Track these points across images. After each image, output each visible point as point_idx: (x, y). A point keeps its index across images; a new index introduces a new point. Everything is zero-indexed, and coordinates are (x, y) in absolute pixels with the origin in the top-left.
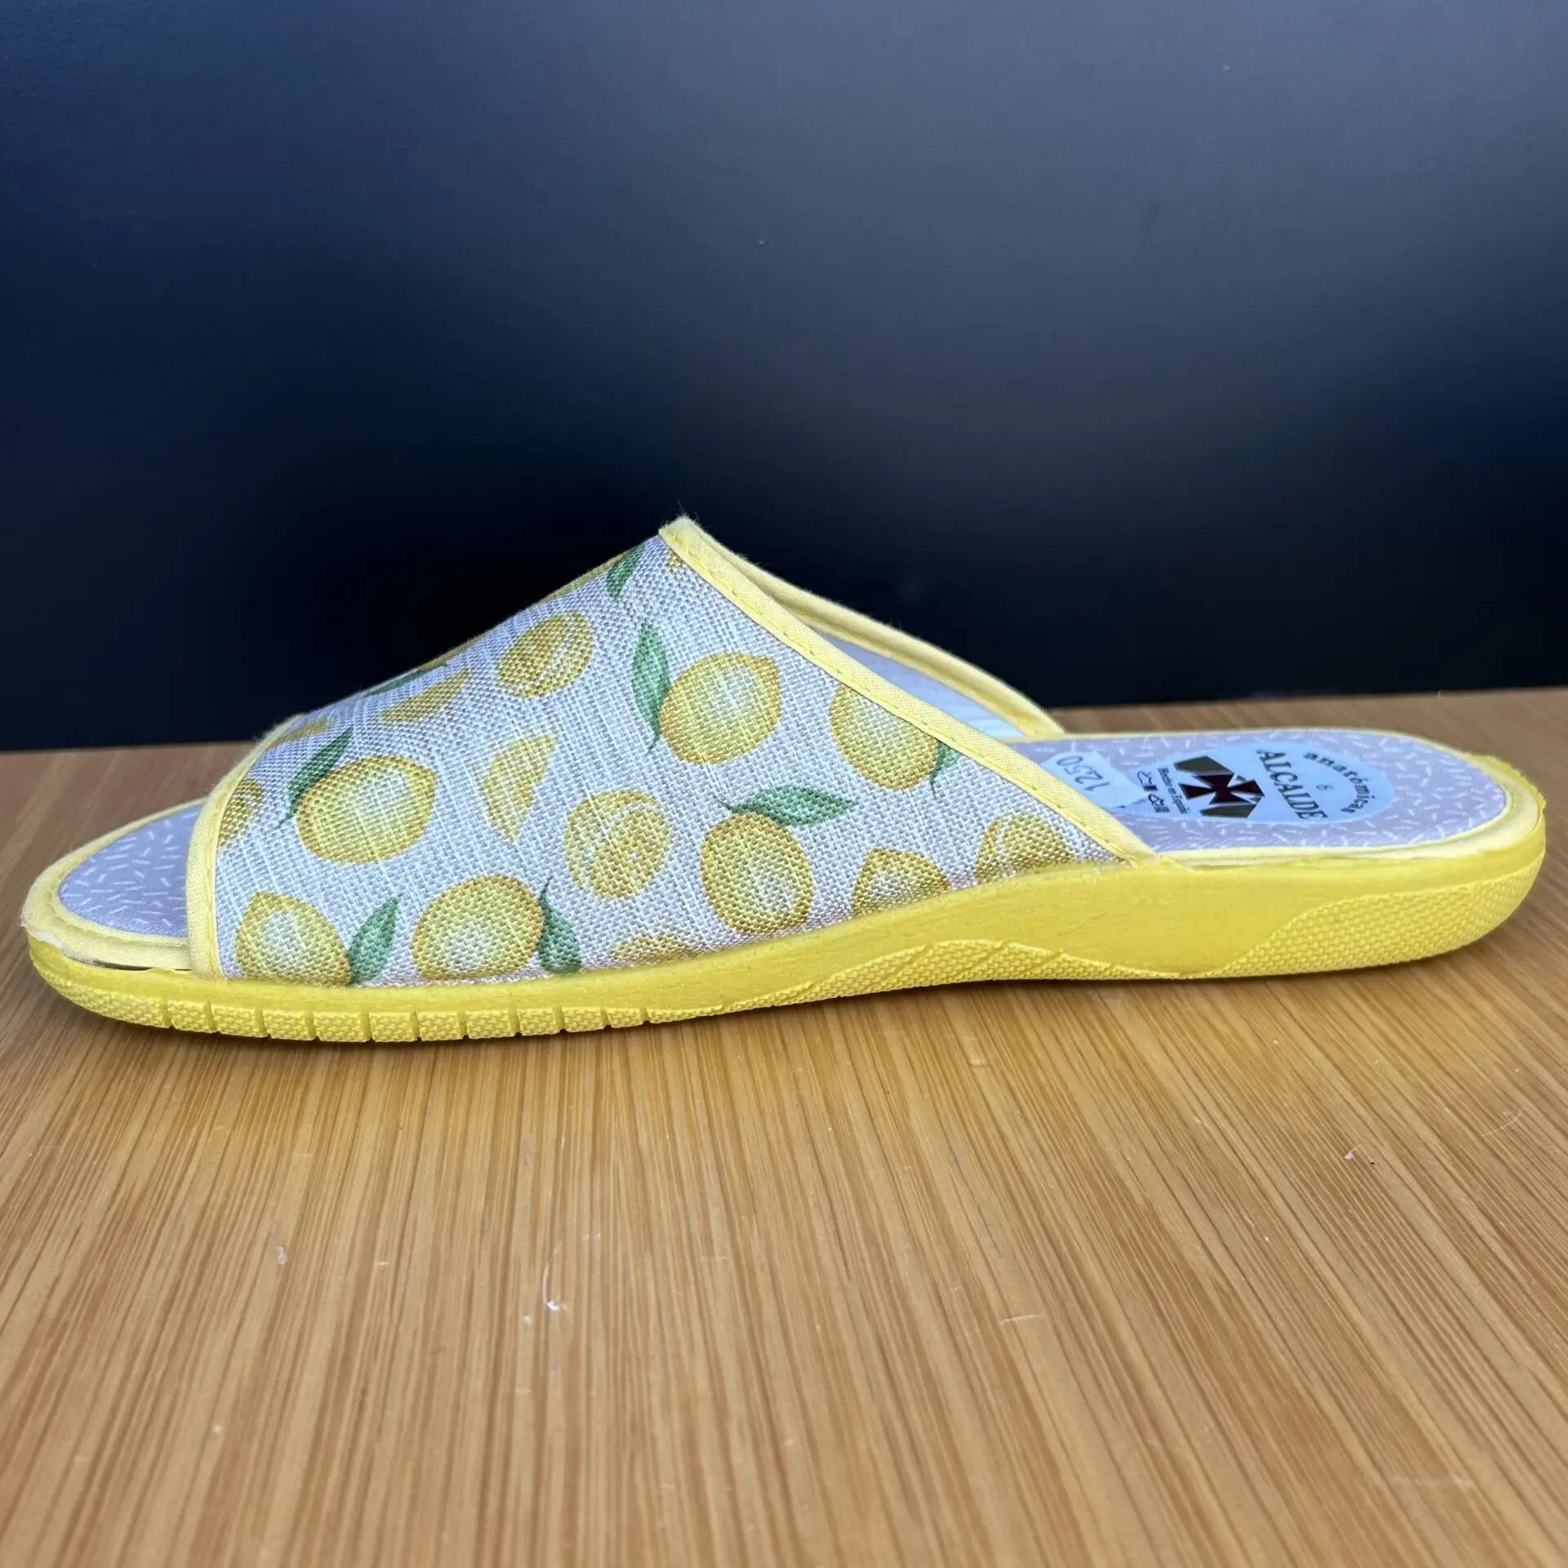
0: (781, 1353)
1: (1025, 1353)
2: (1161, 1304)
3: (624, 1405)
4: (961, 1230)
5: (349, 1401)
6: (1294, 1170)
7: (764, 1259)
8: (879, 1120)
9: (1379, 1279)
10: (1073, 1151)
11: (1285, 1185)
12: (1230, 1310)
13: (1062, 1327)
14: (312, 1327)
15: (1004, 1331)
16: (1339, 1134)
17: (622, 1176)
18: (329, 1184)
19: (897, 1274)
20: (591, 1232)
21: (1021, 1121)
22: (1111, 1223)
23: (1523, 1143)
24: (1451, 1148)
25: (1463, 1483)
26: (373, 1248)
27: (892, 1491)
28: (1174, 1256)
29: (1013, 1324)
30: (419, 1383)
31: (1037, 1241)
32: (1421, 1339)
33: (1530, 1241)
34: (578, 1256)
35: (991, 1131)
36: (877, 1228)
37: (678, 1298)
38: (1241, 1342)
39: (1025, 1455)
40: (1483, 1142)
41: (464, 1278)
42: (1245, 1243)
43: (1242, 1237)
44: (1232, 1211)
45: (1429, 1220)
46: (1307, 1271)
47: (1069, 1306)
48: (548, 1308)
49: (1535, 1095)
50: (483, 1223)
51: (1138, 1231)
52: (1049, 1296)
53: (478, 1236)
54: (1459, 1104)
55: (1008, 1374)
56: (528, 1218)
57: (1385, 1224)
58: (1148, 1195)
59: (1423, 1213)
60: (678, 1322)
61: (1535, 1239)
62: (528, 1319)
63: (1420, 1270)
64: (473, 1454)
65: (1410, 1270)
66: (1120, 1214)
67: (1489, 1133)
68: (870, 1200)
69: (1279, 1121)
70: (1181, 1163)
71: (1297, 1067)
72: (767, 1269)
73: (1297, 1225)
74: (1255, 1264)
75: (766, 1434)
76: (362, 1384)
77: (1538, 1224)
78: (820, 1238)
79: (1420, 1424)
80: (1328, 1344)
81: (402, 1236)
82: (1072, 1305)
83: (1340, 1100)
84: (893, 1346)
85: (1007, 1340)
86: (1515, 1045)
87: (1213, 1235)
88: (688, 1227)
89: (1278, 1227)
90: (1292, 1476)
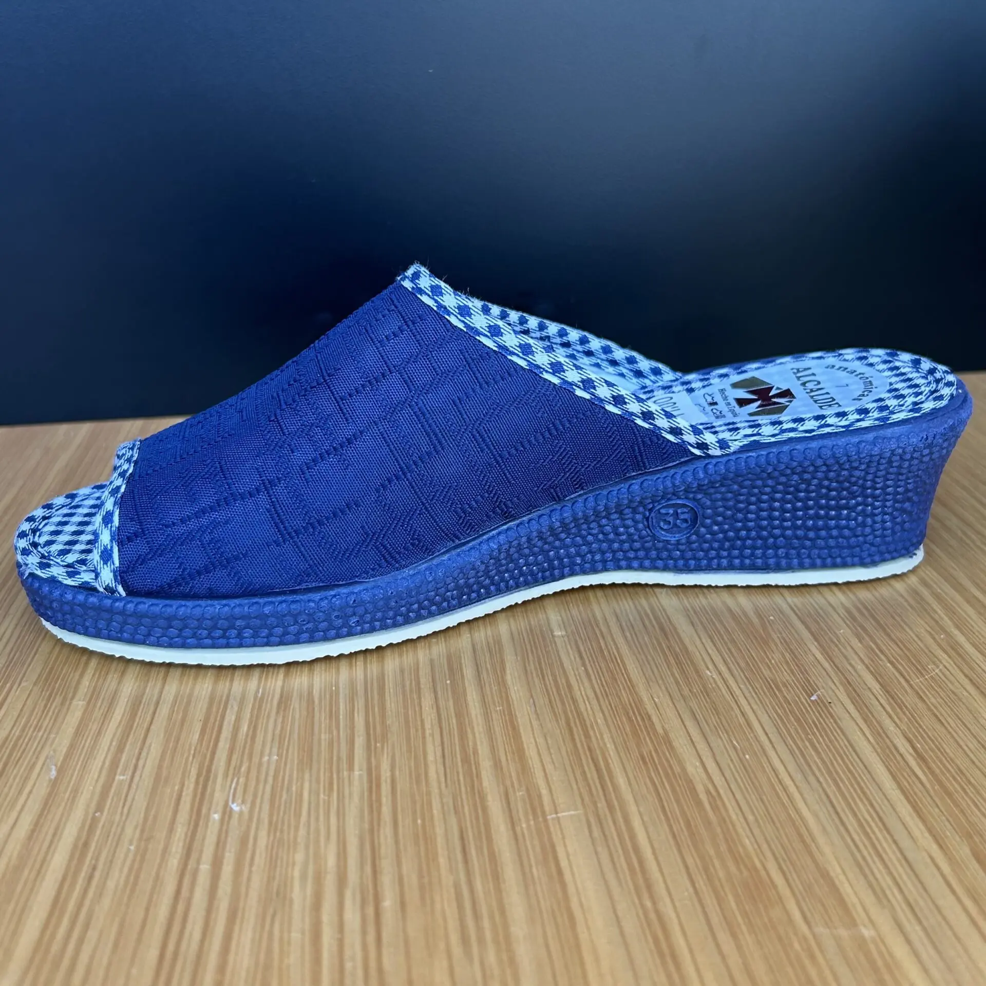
0: (390, 840)
1: (564, 838)
2: (666, 804)
3: (274, 878)
4: (531, 752)
5: (83, 875)
6: (774, 708)
7: (389, 774)
8: (484, 675)
9: (825, 785)
10: (617, 694)
11: (765, 718)
12: (715, 808)
13: (592, 820)
14: (65, 824)
15: (550, 822)
16: (809, 682)
17: (297, 716)
18: (93, 723)
19: (481, 784)
20: (270, 755)
21: (583, 675)
22: (638, 745)
23: (940, 687)
24: (887, 692)
25: (867, 933)
26: (117, 767)
27: (454, 938)
28: (679, 770)
29: (558, 818)
30: (134, 861)
31: (583, 757)
32: (850, 828)
33: (937, 757)
34: (259, 772)
35: (562, 681)
36: (471, 749)
37: (324, 800)
38: (719, 830)
39: (553, 911)
40: (911, 686)
41: (177, 788)
42: (732, 760)
43: (729, 756)
44: (724, 736)
45: (865, 743)
46: (774, 780)
47: (599, 805)
48: (231, 809)
49: (953, 653)
50: (195, 750)
51: (656, 751)
52: (587, 799)
53: (191, 758)
54: (897, 660)
55: (549, 853)
56: (228, 746)
57: (835, 747)
58: (666, 726)
59: (863, 738)
60: (321, 818)
61: (941, 756)
62: (216, 817)
63: (855, 778)
64: (162, 911)
65: (849, 779)
66: (645, 739)
67: (916, 681)
68: (469, 730)
69: (766, 673)
70: (694, 704)
71: (784, 635)
72: (389, 781)
73: (770, 746)
74: (736, 774)
75: (371, 897)
76: (93, 862)
77: (945, 746)
78: (431, 758)
79: (841, 890)
80: (781, 831)
81: (138, 759)
82: (602, 805)
83: (812, 658)
84: (470, 834)
85: (552, 829)
86: (942, 619)
87: (709, 754)
88: (339, 751)
89: (756, 748)
90: (744, 928)
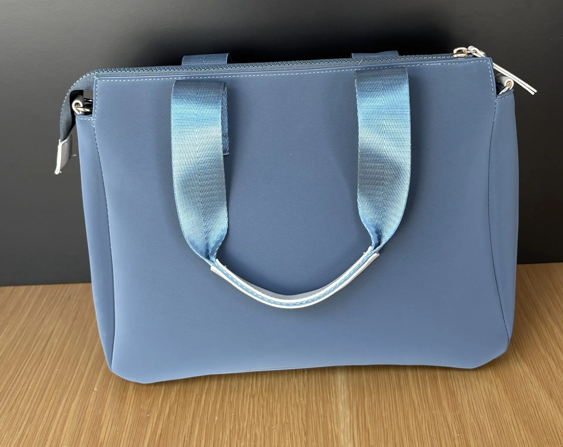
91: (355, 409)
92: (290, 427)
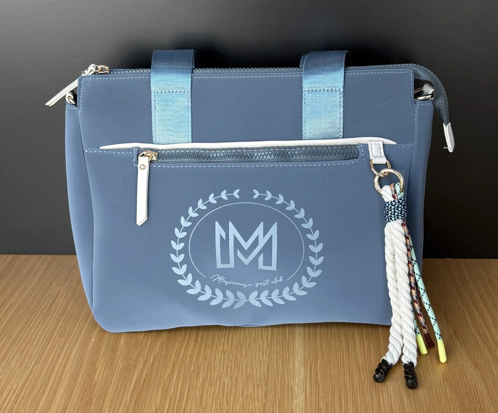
91: (309, 367)
92: (254, 378)
